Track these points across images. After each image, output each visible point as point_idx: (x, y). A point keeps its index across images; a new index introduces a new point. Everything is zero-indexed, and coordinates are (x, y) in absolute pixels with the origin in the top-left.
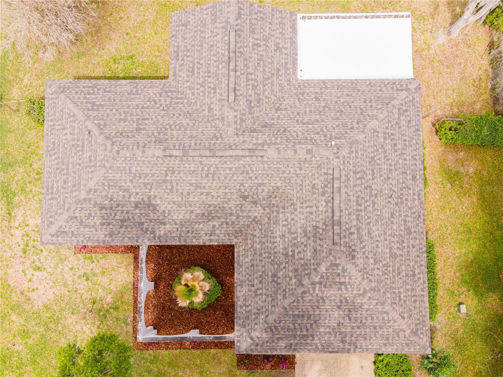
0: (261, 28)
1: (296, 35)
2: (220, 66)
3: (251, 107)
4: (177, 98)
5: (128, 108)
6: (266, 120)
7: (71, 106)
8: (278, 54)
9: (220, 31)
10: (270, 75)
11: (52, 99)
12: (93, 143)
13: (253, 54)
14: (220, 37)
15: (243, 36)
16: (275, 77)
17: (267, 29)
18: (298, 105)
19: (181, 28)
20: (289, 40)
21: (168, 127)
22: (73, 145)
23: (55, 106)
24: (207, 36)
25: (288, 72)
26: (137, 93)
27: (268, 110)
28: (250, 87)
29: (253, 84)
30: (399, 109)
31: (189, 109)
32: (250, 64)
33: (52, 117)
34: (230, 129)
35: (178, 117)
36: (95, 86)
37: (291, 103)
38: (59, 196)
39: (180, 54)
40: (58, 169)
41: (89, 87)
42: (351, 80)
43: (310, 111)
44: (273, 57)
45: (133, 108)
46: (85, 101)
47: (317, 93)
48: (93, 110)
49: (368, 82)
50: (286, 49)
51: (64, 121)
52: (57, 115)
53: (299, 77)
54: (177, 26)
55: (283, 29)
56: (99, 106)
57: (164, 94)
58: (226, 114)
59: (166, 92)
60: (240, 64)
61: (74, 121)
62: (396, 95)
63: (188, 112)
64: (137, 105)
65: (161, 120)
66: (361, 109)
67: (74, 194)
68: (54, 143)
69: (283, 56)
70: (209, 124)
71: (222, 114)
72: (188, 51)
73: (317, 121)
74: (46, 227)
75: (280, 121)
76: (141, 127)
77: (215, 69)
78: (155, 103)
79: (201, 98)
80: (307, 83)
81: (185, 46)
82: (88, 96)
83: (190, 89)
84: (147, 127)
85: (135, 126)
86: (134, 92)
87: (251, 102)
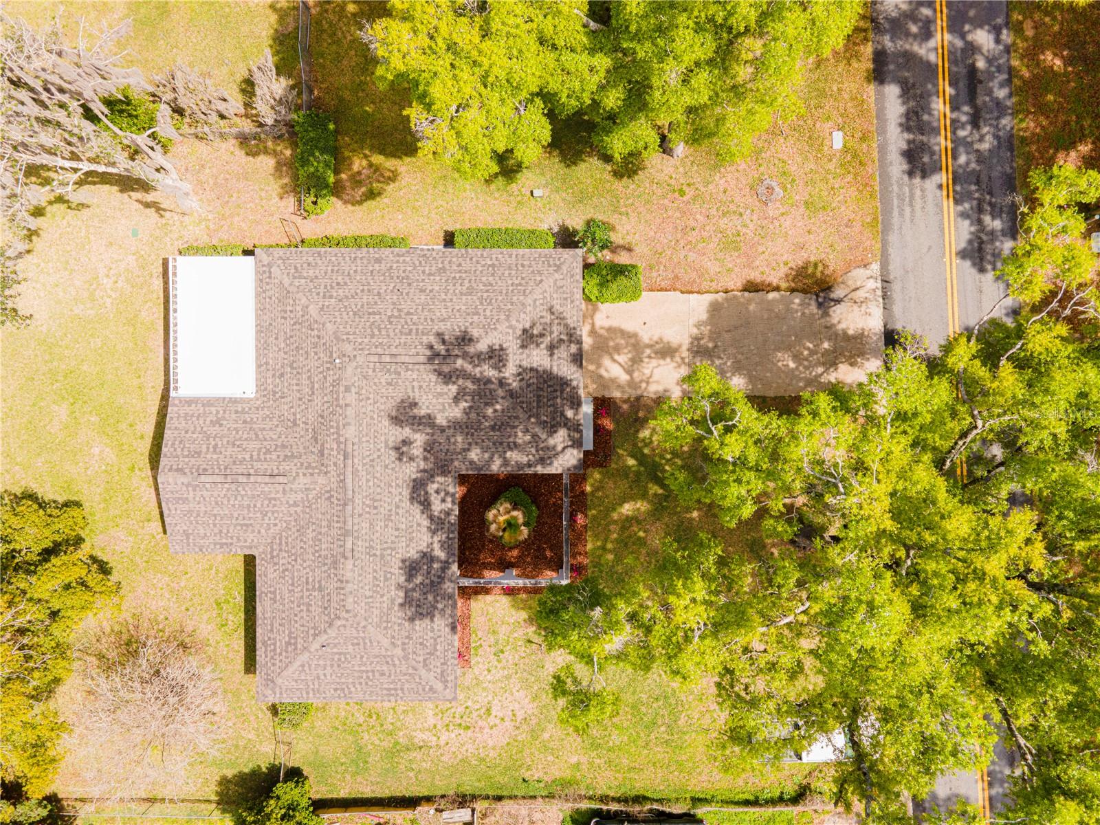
0: (193, 443)
1: (199, 398)
2: (243, 493)
3: (293, 456)
4: (280, 544)
5: (292, 602)
6: (307, 438)
7: (291, 670)
8: (225, 422)
9: (199, 493)
10: (252, 432)
11: (281, 694)
12: (337, 641)
13: (227, 453)
14: (205, 493)
15: (205, 466)
16: (254, 426)
17: (195, 436)
18: (289, 399)
19: (191, 541)
20: (207, 409)
21: (317, 555)
22: (339, 666)
23: (291, 690)
24: (204, 509)
25: (247, 409)
26: (274, 593)
27: (295, 435)
28: (268, 456)
29: (265, 454)
30: (295, 278)
31: (294, 530)
32: (240, 457)
33: (304, 693)
34: (320, 481)
35: (305, 543)
36: (264, 643)
37: (286, 407)
38: (400, 680)
39: (224, 541)
40: (367, 684)
41: (266, 650)
42: (257, 333)
43: (297, 385)
44: (229, 429)
45: (293, 596)
46: (284, 654)
47: (274, 376)
48: (295, 644)
49: (259, 312)
50: (218, 412)
51: (308, 678)
52: (301, 687)
53: (253, 396)
54: (188, 545)
55: (192, 416)
56: (290, 638)
57: (276, 560)
58: (300, 486)
59: (272, 557)
60: (241, 469)
61: (310, 666)
62: (276, 281)
63: (298, 531)
64: (290, 591)
65: (308, 563)
66: (295, 324)
67: (397, 662)
68: (336, 690)
69: (226, 416)
70: (314, 506)
71: (301, 490)
72: (221, 532)
73: (309, 378)
74: (435, 695)
75: (310, 422)
76: (317, 586)
77: (245, 498)
78: (287, 570)
79: (281, 515)
80: (261, 386)
81: (215, 535)
82: (278, 651)
83: (269, 529)
84: (317, 579)
85: (316, 593)
86: (272, 596)
87: (286, 456)
